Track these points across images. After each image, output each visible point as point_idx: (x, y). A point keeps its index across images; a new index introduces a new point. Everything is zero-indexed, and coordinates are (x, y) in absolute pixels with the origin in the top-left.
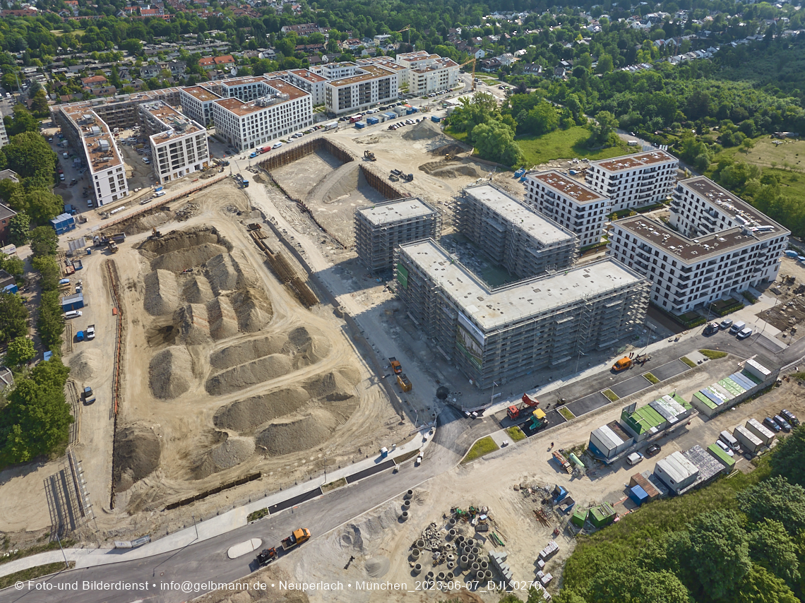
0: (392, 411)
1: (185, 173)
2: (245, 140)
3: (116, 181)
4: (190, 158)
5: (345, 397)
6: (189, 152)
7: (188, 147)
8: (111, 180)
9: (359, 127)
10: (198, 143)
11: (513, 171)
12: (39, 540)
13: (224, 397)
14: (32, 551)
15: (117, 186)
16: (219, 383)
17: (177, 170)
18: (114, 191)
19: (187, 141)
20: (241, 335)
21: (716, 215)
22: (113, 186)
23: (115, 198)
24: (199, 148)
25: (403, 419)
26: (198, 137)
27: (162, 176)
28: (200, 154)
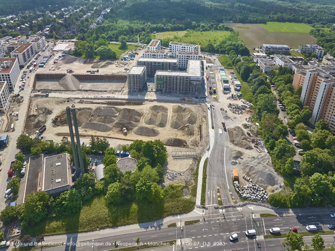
0: (195, 105)
5: (185, 109)
6: (6, 94)
9: (42, 67)
11: (118, 59)
12: (195, 163)
13: (167, 125)
14: (198, 165)
16: (163, 123)
20: (142, 118)
21: (185, 48)
24: (7, 91)
25: (200, 104)
27: (5, 108)
28: (8, 94)
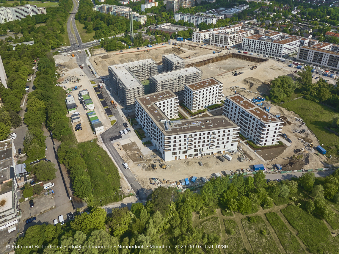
1: (218, 46)
2: (244, 47)
3: (198, 37)
4: (221, 42)
6: (221, 40)
7: (221, 38)
8: (197, 36)
10: (225, 39)
15: (198, 39)
17: (216, 44)
18: (197, 39)
19: (221, 36)
22: (197, 38)
23: (197, 41)
24: (225, 41)
26: (225, 37)
27: (211, 43)
28: (224, 43)
